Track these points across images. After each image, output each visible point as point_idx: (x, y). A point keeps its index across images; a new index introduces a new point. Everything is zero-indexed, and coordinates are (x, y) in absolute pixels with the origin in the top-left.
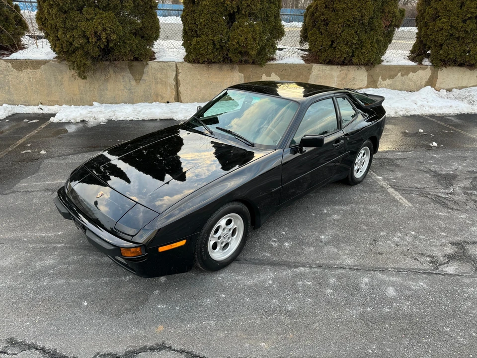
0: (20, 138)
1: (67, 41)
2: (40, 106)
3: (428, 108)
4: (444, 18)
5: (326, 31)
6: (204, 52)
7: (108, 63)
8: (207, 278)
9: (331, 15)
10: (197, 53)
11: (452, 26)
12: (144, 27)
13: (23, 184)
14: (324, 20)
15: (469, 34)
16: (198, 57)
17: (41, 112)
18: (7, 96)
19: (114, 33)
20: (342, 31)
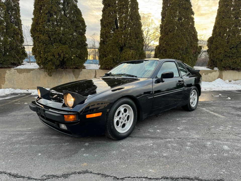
0: (15, 100)
1: (45, 58)
2: (27, 90)
3: (221, 88)
4: (221, 48)
5: (166, 54)
6: (109, 63)
7: (63, 70)
8: (113, 143)
9: (167, 47)
10: (106, 64)
11: (225, 51)
12: (81, 54)
13: (13, 113)
14: (164, 50)
15: (234, 54)
16: (106, 66)
17: (27, 92)
18: (12, 86)
19: (67, 54)
20: (174, 54)
